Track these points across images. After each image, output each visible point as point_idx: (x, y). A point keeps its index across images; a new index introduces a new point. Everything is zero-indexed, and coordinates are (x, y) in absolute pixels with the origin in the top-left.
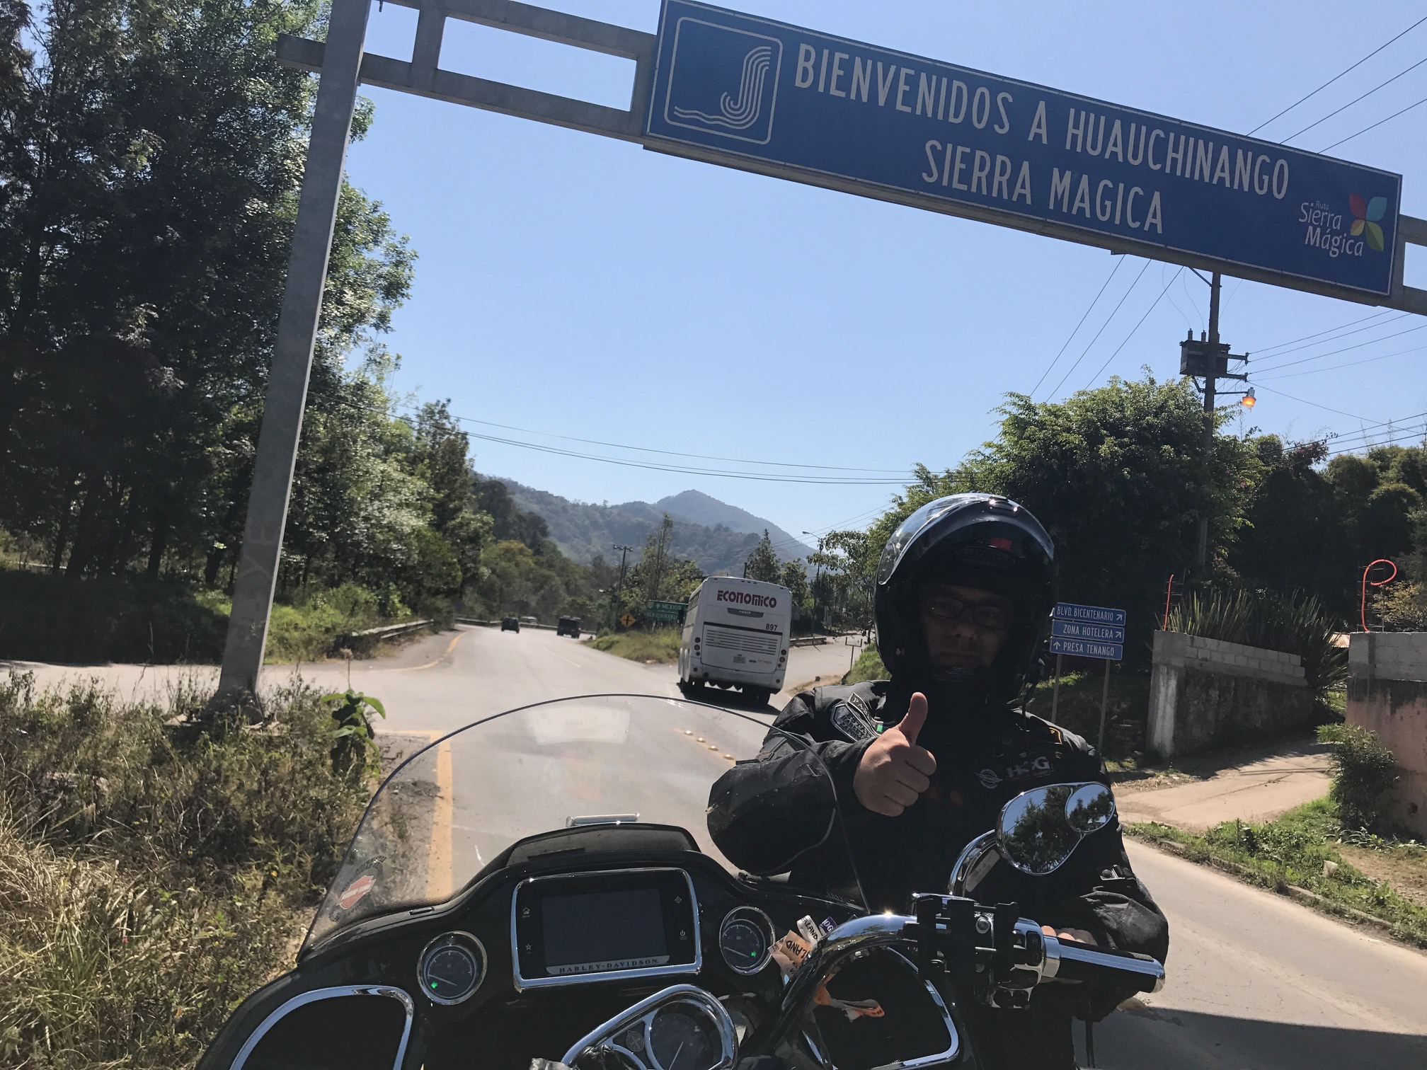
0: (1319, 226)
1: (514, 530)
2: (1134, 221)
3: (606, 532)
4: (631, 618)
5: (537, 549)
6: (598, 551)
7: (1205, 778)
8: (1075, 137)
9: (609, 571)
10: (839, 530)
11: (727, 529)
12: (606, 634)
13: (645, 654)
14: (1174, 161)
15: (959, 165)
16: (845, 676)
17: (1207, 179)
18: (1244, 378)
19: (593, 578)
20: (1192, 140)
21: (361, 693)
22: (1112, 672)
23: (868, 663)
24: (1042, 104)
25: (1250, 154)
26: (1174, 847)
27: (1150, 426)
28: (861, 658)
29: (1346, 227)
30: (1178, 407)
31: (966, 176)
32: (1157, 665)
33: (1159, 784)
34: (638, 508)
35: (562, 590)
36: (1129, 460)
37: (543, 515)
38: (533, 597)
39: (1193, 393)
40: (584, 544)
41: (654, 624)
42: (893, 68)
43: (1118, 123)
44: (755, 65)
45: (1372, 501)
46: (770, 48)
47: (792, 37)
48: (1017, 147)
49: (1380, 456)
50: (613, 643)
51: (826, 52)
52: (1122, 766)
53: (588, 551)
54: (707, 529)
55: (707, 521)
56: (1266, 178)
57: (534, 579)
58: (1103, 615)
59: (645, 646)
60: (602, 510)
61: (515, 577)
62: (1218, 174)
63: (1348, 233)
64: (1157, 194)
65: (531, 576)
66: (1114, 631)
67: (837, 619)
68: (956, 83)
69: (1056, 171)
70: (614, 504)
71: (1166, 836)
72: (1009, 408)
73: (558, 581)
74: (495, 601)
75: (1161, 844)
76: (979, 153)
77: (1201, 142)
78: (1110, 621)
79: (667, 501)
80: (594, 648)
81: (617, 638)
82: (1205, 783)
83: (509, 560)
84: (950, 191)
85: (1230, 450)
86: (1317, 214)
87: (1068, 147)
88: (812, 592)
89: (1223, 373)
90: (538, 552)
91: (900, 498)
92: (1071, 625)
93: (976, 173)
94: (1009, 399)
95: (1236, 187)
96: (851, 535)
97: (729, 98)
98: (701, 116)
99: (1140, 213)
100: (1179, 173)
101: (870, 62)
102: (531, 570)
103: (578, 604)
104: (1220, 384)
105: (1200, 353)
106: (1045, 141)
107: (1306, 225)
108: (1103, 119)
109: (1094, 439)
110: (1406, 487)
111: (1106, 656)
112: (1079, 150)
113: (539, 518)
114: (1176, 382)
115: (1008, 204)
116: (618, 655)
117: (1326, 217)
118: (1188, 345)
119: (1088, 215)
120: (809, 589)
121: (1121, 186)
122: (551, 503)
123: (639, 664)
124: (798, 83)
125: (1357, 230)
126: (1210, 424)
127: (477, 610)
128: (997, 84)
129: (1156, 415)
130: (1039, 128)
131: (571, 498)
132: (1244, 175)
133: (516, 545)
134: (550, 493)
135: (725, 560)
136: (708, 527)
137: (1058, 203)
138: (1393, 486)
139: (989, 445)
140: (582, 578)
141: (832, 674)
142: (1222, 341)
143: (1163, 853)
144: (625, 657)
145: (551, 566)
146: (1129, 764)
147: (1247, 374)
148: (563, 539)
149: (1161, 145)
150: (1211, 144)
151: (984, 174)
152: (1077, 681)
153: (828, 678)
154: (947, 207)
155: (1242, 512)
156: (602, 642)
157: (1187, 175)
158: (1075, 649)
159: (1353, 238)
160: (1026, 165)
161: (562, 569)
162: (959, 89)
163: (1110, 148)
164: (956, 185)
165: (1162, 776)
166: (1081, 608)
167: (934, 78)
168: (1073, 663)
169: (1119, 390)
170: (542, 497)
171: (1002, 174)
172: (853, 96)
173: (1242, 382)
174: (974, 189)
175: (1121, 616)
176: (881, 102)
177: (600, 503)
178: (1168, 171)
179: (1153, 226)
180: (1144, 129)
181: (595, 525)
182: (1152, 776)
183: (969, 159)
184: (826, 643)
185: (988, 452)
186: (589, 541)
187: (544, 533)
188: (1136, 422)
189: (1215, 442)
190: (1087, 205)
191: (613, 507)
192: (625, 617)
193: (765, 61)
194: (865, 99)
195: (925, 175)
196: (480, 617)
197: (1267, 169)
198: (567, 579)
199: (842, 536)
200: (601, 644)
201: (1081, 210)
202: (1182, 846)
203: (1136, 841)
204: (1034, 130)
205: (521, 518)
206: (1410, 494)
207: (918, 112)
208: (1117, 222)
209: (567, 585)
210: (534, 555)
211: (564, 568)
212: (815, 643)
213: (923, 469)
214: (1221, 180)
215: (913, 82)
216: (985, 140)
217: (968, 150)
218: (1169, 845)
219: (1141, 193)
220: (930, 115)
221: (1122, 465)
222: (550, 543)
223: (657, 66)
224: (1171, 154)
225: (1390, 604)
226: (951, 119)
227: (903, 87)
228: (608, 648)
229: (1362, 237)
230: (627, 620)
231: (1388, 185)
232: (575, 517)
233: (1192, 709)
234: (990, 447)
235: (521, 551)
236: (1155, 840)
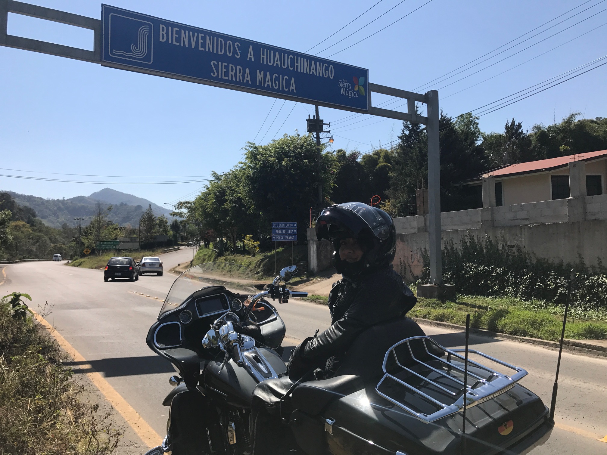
0: (345, 88)
1: (18, 216)
2: (286, 89)
3: (66, 211)
4: (88, 250)
5: (32, 224)
6: (63, 221)
7: (329, 278)
8: (263, 58)
9: (71, 230)
10: (183, 201)
11: (126, 205)
12: (76, 259)
13: (99, 265)
14: (297, 66)
15: (224, 70)
16: (191, 262)
17: (308, 73)
18: (329, 132)
19: (64, 234)
20: (302, 59)
21: (19, 293)
22: (294, 245)
23: (201, 255)
24: (251, 47)
25: (321, 63)
26: (320, 302)
27: (299, 153)
28: (198, 253)
29: (353, 88)
30: (308, 145)
31: (227, 74)
32: (309, 241)
33: (314, 282)
34: (80, 199)
35: (48, 241)
36: (293, 166)
37: (32, 207)
38: (34, 247)
39: (312, 139)
40: (56, 218)
41: (101, 252)
42: (196, 34)
43: (277, 53)
44: (143, 33)
45: (377, 170)
46: (148, 26)
47: (156, 22)
48: (243, 62)
49: (377, 153)
50: (81, 262)
51: (170, 28)
52: (301, 278)
53: (58, 222)
54: (116, 205)
55: (115, 202)
56: (327, 72)
57: (32, 238)
58: (289, 225)
59: (98, 262)
60: (63, 202)
61: (22, 238)
62: (312, 71)
63: (354, 90)
64: (293, 79)
65: (31, 237)
66: (294, 230)
67: (183, 239)
68: (220, 39)
69: (258, 71)
70: (68, 198)
71: (317, 299)
72: (247, 148)
73: (46, 237)
74: (14, 251)
75: (316, 301)
76: (231, 65)
77: (305, 59)
78: (292, 227)
79: (95, 194)
80: (72, 266)
81: (83, 260)
82: (329, 279)
83: (18, 231)
84: (222, 80)
85: (327, 159)
86: (344, 84)
87: (261, 62)
88: (171, 228)
89: (322, 131)
90: (32, 225)
91: (207, 185)
92: (278, 230)
93: (230, 73)
94: (247, 144)
95: (318, 75)
96: (189, 203)
97: (134, 46)
98: (124, 53)
99: (288, 85)
100: (299, 71)
101: (187, 32)
102: (30, 234)
103: (58, 247)
104: (321, 135)
105: (313, 124)
106: (253, 60)
107: (341, 87)
108: (272, 52)
109: (280, 159)
110: (387, 164)
111: (291, 239)
112: (265, 63)
113: (30, 209)
114: (307, 136)
115: (243, 84)
116: (86, 267)
117: (346, 84)
118: (309, 120)
119: (271, 87)
120: (169, 227)
121: (281, 76)
122: (35, 201)
123: (97, 270)
124: (161, 40)
125: (356, 89)
126: (320, 150)
127: (5, 257)
128: (235, 39)
129: (301, 148)
130: (251, 56)
131: (45, 198)
132: (320, 70)
133: (20, 223)
134: (34, 196)
135: (127, 219)
136: (116, 204)
137: (260, 83)
138: (382, 164)
139: (241, 163)
140: (58, 235)
141: (185, 262)
142: (320, 119)
143: (317, 304)
144: (89, 268)
145: (40, 231)
146: (304, 278)
147: (330, 130)
148: (44, 217)
149: (292, 61)
150: (309, 60)
151: (233, 73)
152: (283, 250)
153: (183, 264)
154: (221, 85)
155: (333, 182)
156: (76, 263)
157: (302, 71)
158: (281, 238)
159: (355, 91)
160: (247, 69)
161: (46, 231)
162: (221, 41)
163: (276, 62)
164: (224, 77)
165: (314, 280)
166: (281, 223)
167: (212, 37)
168: (281, 244)
169: (287, 140)
170: (30, 198)
171: (240, 73)
172: (182, 45)
173: (329, 133)
174: (230, 79)
175: (295, 224)
176: (193, 47)
177: (61, 198)
178: (295, 70)
179: (293, 90)
180: (286, 55)
181: (60, 209)
182: (311, 280)
183: (227, 67)
184: (180, 249)
185: (241, 165)
186: (58, 217)
187: (34, 215)
188: (294, 152)
189: (321, 157)
190: (270, 83)
191: (68, 200)
192: (86, 250)
193: (147, 31)
194: (187, 46)
195: (212, 74)
196: (8, 260)
197: (327, 69)
198: (50, 236)
199: (184, 204)
200: (76, 264)
201: (268, 85)
202: (322, 301)
203: (308, 302)
204: (249, 56)
205: (20, 210)
206: (389, 166)
207: (207, 50)
208: (281, 89)
209: (50, 239)
210: (31, 227)
211: (48, 231)
212: (175, 250)
213: (215, 173)
214: (313, 73)
215: (204, 39)
216: (232, 60)
217: (227, 64)
218: (319, 301)
219: (288, 78)
220: (211, 51)
221: (291, 169)
222: (38, 220)
223: (103, 33)
224: (296, 64)
225: (385, 208)
226: (219, 53)
227: (200, 41)
228: (80, 265)
229: (358, 91)
230: (87, 251)
231: (364, 73)
232: (49, 207)
233: (322, 254)
234: (242, 163)
235: (24, 225)
236: (314, 300)
